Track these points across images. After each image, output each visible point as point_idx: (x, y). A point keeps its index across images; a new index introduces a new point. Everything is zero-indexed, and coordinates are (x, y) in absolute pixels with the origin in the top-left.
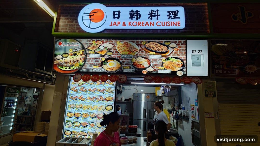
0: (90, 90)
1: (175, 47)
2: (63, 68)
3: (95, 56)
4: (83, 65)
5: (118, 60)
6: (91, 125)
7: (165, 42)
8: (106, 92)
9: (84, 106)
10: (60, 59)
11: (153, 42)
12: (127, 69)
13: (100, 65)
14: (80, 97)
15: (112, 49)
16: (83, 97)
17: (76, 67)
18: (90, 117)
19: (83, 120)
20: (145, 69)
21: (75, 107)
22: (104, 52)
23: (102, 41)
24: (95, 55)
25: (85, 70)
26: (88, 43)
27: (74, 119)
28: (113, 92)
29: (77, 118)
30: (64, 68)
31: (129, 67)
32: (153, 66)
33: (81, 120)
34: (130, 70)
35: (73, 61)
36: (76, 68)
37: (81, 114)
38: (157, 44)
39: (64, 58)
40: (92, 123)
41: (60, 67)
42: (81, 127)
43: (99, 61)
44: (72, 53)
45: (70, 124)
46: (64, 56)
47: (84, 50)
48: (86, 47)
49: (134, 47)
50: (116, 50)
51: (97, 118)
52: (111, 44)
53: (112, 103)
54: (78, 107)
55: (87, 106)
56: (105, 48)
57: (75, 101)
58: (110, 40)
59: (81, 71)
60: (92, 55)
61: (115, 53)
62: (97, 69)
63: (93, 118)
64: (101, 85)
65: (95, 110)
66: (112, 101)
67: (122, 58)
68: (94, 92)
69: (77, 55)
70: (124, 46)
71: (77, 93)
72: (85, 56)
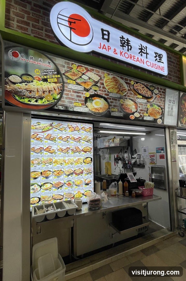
0: (61, 138)
1: (158, 94)
2: (24, 100)
3: (77, 89)
4: (59, 100)
5: (106, 99)
6: (67, 184)
7: (150, 86)
8: (82, 141)
9: (54, 160)
10: (17, 83)
11: (140, 83)
12: (116, 112)
13: (83, 102)
14: (48, 148)
15: (99, 83)
16: (52, 148)
17: (48, 101)
18: (65, 174)
19: (55, 180)
20: (133, 114)
21: (40, 163)
22: (88, 85)
23: (86, 68)
24: (76, 87)
25: (62, 107)
26: (66, 66)
27: (41, 180)
28: (91, 141)
29: (47, 178)
30: (26, 101)
31: (117, 109)
32: (140, 111)
33: (53, 179)
34: (118, 113)
35: (42, 90)
36: (47, 103)
37: (51, 172)
38: (144, 87)
39: (26, 83)
40: (68, 181)
41: (17, 98)
42: (54, 189)
43: (82, 97)
44: (40, 77)
45: (35, 188)
46: (25, 78)
47: (59, 76)
48: (63, 72)
49: (123, 85)
50: (103, 84)
51: (74, 175)
52: (97, 75)
53: (91, 155)
54: (46, 163)
55: (59, 160)
56: (90, 78)
57: (39, 154)
58: (96, 69)
59: (56, 108)
60: (72, 86)
61: (101, 89)
62: (79, 108)
63: (68, 175)
64: (75, 132)
65: (70, 165)
66: (90, 153)
67: (110, 97)
68: (67, 142)
69: (49, 81)
70: (112, 82)
71: (41, 143)
72: (61, 86)
